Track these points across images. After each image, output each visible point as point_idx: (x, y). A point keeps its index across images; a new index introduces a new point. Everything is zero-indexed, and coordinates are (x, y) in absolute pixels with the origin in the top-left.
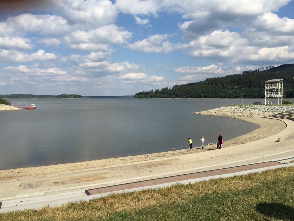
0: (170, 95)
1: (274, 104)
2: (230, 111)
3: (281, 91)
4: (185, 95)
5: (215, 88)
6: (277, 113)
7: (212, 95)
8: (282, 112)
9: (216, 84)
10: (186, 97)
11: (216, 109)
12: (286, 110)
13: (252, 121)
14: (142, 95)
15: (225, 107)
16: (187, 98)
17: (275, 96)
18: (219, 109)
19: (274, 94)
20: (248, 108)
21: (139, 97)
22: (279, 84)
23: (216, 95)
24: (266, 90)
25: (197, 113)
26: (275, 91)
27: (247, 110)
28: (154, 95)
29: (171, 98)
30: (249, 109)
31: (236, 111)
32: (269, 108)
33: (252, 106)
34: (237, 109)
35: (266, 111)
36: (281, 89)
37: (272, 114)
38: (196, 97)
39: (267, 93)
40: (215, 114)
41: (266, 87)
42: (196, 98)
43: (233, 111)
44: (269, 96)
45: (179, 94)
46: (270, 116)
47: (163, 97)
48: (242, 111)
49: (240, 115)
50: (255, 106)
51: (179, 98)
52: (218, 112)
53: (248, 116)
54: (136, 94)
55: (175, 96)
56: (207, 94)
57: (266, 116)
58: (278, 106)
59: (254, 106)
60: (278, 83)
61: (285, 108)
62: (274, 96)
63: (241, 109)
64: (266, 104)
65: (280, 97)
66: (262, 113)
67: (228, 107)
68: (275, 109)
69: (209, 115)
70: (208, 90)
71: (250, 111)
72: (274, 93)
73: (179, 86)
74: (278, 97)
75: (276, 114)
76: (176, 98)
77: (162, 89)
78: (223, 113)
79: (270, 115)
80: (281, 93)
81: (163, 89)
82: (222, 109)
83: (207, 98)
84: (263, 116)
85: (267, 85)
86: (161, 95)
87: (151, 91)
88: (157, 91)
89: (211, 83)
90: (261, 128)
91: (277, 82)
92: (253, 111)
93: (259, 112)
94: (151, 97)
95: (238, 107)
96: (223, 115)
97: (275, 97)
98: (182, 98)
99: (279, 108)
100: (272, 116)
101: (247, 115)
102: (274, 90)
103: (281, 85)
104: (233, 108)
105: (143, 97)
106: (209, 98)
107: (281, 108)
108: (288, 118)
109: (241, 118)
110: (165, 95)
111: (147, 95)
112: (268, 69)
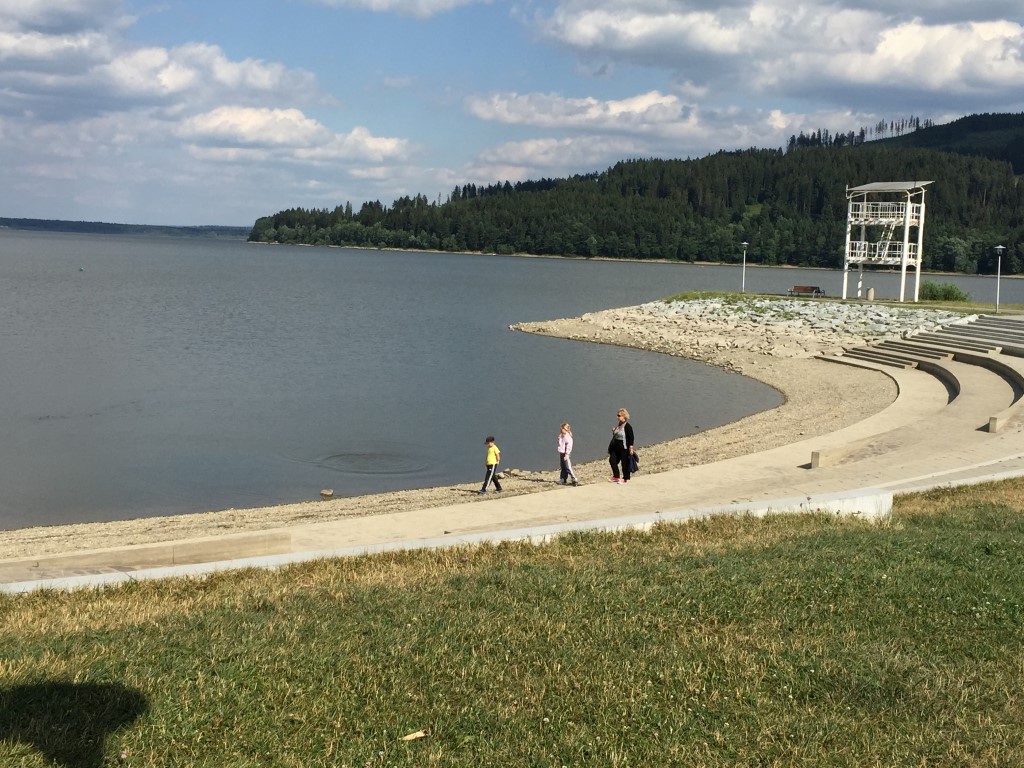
0: (434, 236)
1: (879, 300)
2: (679, 322)
3: (913, 239)
4: (508, 240)
5: (655, 210)
6: (881, 340)
7: (643, 244)
8: (905, 339)
9: (663, 193)
10: (512, 248)
11: (621, 312)
12: (922, 330)
13: (766, 376)
14: (290, 225)
15: (661, 305)
16: (517, 251)
17: (888, 259)
18: (632, 311)
19: (886, 251)
20: (763, 310)
21: (277, 238)
22: (910, 205)
23: (659, 242)
24: (849, 229)
25: (529, 327)
26: (890, 235)
27: (755, 321)
28: (356, 233)
29: (441, 248)
30: (767, 316)
31: (704, 325)
32: (852, 315)
33: (783, 302)
34: (712, 313)
35: (834, 331)
36: (914, 230)
37: (860, 343)
38: (564, 251)
39: (853, 247)
40: (612, 336)
41: (849, 215)
42: (562, 254)
43: (692, 323)
44: (861, 259)
45: (480, 232)
46: (847, 353)
47: (397, 243)
48: (731, 327)
49: (722, 342)
50: (796, 305)
51: (480, 248)
52: (625, 327)
53: (756, 348)
54: (262, 223)
55: (459, 242)
56: (614, 237)
57: (831, 351)
58: (895, 311)
59: (788, 303)
60: (906, 201)
61: (922, 320)
62: (881, 263)
63: (732, 316)
64: (844, 297)
65: (911, 268)
66: (820, 336)
67: (673, 304)
68: (878, 322)
69: (583, 340)
70: (621, 217)
71: (769, 327)
72: (884, 245)
73: (482, 190)
74: (898, 267)
75: (875, 343)
76: (464, 249)
77: (396, 204)
78: (646, 332)
79: (849, 348)
80: (915, 249)
81: (403, 203)
82: (646, 312)
83: (616, 256)
84: (819, 354)
85: (856, 208)
86: (391, 234)
87: (339, 209)
88: (372, 209)
89: (639, 183)
90: (788, 405)
91: (898, 197)
92: (780, 326)
93: (807, 332)
94: (339, 239)
95: (719, 306)
96: (644, 342)
97: (886, 267)
98: (496, 251)
99: (894, 318)
100: (856, 353)
101: (749, 346)
102: (886, 235)
103: (918, 210)
104: (695, 308)
105: (297, 239)
106: (625, 257)
107: (905, 316)
108: (921, 367)
109: (721, 358)
110: (408, 230)
111: (317, 229)
112: (908, 130)
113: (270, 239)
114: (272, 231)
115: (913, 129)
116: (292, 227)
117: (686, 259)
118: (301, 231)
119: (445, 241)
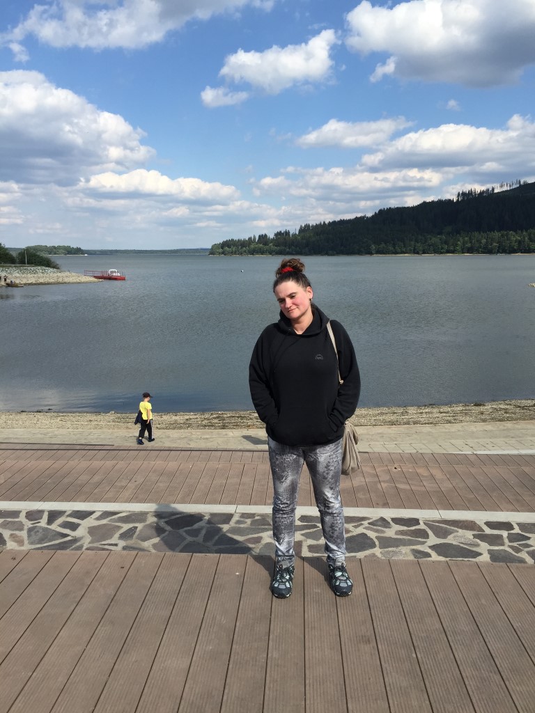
0: (298, 249)
4: (333, 249)
7: (396, 248)
10: (335, 253)
16: (338, 254)
21: (223, 253)
28: (260, 249)
38: (360, 253)
45: (319, 245)
47: (281, 253)
51: (320, 253)
54: (215, 246)
55: (310, 252)
56: (383, 245)
73: (313, 226)
77: (276, 235)
83: (384, 254)
86: (278, 249)
87: (250, 239)
89: (391, 219)
98: (328, 255)
110: (285, 246)
111: (241, 248)
112: (514, 187)
113: (220, 253)
114: (221, 250)
115: (518, 186)
116: (230, 248)
117: (418, 253)
118: (234, 249)
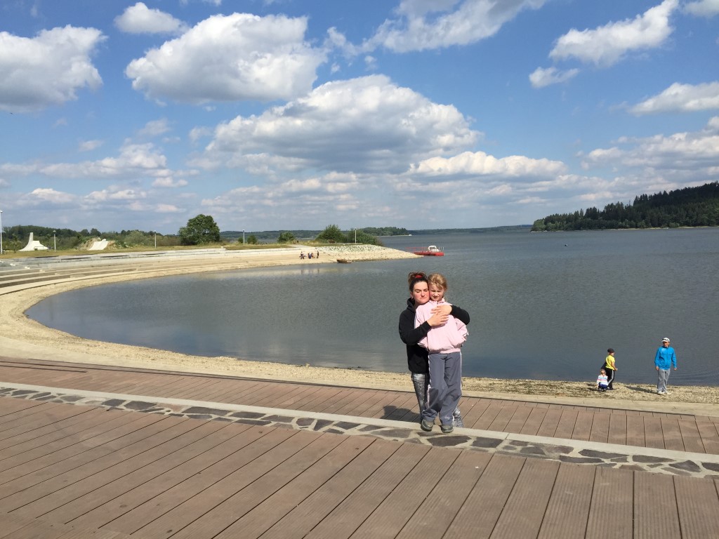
0: (632, 222)
4: (675, 220)
10: (678, 224)
16: (681, 225)
21: (546, 229)
28: (588, 223)
29: (637, 227)
38: (710, 224)
45: (658, 218)
47: (613, 227)
51: (659, 225)
54: (538, 222)
55: (647, 223)
73: (651, 196)
76: (648, 227)
77: (606, 208)
81: (610, 207)
86: (608, 222)
87: (576, 213)
88: (592, 213)
94: (579, 227)
98: (668, 226)
105: (556, 228)
110: (617, 220)
111: (567, 223)
113: (542, 229)
114: (544, 226)
116: (554, 223)
118: (558, 224)
119: (639, 224)
